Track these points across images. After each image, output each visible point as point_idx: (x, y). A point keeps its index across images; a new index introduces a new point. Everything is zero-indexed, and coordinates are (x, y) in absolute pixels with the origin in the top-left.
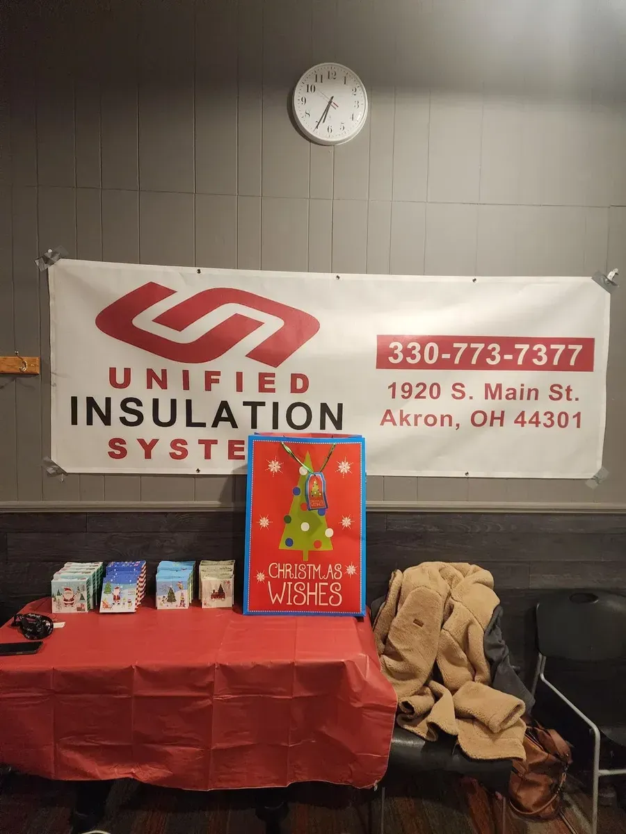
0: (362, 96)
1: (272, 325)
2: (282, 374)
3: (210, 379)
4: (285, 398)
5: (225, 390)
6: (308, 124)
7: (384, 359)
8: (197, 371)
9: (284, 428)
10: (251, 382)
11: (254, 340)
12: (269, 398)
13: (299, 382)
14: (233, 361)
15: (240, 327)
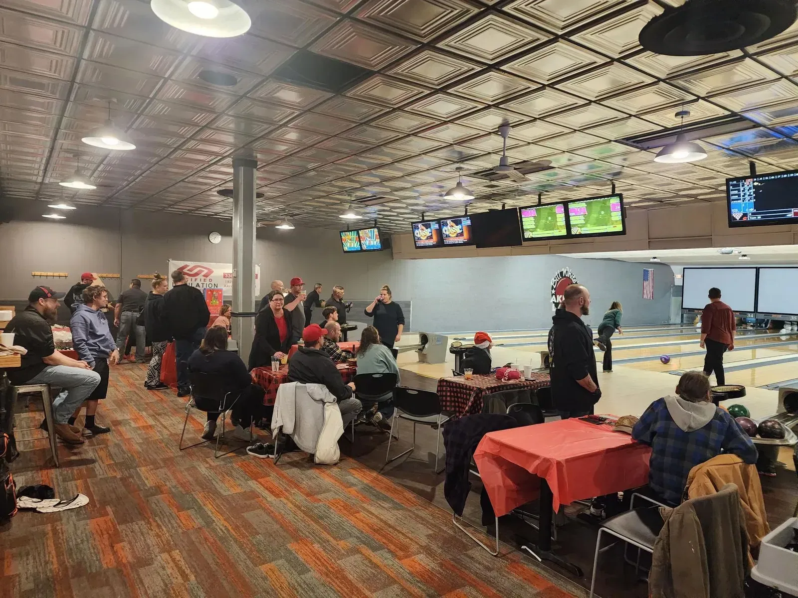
0: (220, 236)
1: (206, 271)
2: (208, 278)
3: (196, 280)
4: (208, 282)
5: (198, 281)
6: (210, 239)
7: (224, 277)
8: (194, 278)
9: (208, 287)
10: (202, 280)
11: (203, 273)
12: (205, 283)
13: (211, 280)
14: (198, 277)
15: (201, 271)
